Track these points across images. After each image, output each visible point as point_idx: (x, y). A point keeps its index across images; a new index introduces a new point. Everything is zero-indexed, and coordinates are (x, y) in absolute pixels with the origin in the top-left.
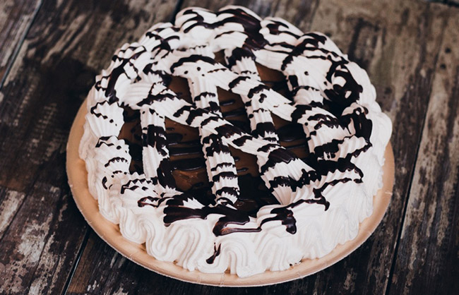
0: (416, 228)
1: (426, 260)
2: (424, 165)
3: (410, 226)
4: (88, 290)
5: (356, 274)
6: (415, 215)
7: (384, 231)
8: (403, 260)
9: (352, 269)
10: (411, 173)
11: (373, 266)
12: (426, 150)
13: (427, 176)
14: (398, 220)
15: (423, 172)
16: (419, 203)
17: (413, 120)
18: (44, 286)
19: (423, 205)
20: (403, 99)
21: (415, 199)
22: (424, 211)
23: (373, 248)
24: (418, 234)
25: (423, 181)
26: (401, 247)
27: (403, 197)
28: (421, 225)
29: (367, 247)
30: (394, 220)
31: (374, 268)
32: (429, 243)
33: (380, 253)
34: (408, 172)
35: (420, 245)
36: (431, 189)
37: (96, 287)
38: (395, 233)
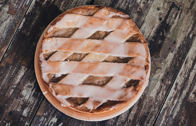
0: (167, 110)
1: (167, 124)
2: (178, 81)
3: (165, 108)
4: (44, 115)
5: (140, 125)
6: (168, 104)
7: (155, 109)
8: (158, 123)
9: (139, 123)
10: (172, 84)
11: (147, 123)
13: (178, 87)
14: (161, 105)
15: (177, 84)
16: (171, 98)
18: (29, 110)
19: (172, 99)
22: (172, 102)
23: (149, 115)
24: (167, 112)
25: (175, 89)
26: (159, 117)
27: (166, 94)
28: (169, 108)
29: (147, 115)
30: (160, 104)
31: (147, 124)
32: (170, 117)
33: (151, 118)
34: (171, 84)
35: (166, 117)
36: (178, 93)
37: (47, 114)
38: (158, 110)
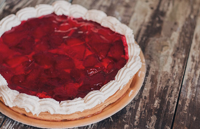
12: (194, 48)
17: (188, 35)
20: (183, 27)
21: (190, 68)
